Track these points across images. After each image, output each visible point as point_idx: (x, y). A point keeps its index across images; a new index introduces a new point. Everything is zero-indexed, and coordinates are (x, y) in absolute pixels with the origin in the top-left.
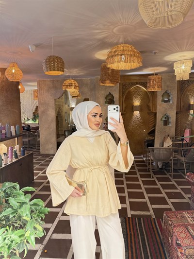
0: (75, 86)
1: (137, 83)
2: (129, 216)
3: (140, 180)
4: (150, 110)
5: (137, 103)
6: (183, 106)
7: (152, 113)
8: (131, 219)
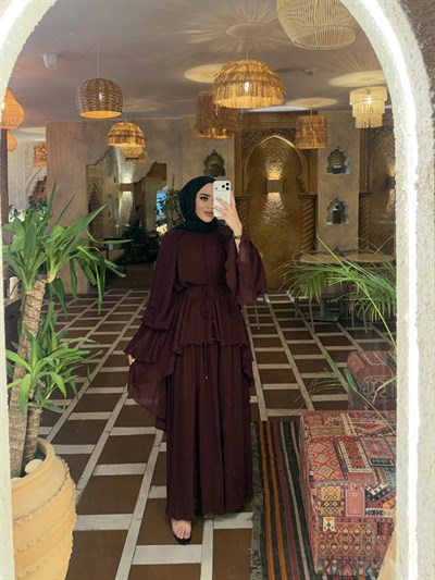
0: (138, 137)
1: (273, 132)
2: (264, 418)
3: (285, 343)
4: (303, 190)
5: (274, 174)
6: (374, 181)
7: (307, 197)
8: (268, 425)
